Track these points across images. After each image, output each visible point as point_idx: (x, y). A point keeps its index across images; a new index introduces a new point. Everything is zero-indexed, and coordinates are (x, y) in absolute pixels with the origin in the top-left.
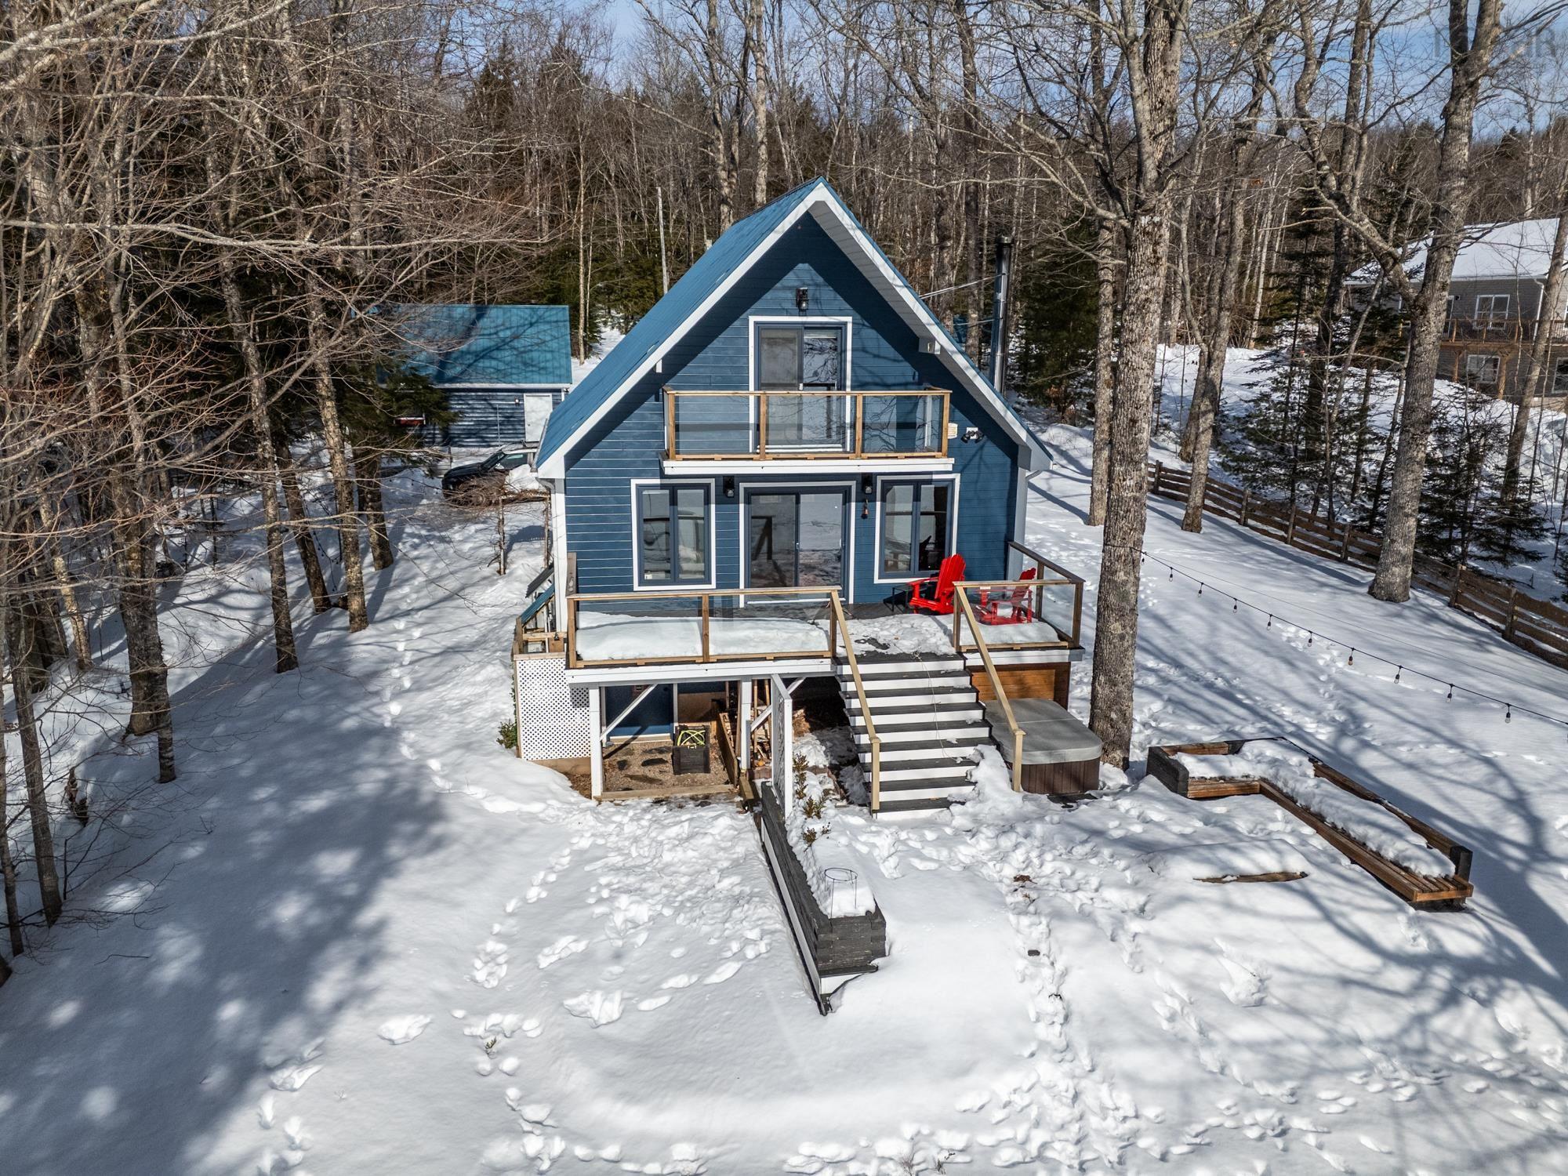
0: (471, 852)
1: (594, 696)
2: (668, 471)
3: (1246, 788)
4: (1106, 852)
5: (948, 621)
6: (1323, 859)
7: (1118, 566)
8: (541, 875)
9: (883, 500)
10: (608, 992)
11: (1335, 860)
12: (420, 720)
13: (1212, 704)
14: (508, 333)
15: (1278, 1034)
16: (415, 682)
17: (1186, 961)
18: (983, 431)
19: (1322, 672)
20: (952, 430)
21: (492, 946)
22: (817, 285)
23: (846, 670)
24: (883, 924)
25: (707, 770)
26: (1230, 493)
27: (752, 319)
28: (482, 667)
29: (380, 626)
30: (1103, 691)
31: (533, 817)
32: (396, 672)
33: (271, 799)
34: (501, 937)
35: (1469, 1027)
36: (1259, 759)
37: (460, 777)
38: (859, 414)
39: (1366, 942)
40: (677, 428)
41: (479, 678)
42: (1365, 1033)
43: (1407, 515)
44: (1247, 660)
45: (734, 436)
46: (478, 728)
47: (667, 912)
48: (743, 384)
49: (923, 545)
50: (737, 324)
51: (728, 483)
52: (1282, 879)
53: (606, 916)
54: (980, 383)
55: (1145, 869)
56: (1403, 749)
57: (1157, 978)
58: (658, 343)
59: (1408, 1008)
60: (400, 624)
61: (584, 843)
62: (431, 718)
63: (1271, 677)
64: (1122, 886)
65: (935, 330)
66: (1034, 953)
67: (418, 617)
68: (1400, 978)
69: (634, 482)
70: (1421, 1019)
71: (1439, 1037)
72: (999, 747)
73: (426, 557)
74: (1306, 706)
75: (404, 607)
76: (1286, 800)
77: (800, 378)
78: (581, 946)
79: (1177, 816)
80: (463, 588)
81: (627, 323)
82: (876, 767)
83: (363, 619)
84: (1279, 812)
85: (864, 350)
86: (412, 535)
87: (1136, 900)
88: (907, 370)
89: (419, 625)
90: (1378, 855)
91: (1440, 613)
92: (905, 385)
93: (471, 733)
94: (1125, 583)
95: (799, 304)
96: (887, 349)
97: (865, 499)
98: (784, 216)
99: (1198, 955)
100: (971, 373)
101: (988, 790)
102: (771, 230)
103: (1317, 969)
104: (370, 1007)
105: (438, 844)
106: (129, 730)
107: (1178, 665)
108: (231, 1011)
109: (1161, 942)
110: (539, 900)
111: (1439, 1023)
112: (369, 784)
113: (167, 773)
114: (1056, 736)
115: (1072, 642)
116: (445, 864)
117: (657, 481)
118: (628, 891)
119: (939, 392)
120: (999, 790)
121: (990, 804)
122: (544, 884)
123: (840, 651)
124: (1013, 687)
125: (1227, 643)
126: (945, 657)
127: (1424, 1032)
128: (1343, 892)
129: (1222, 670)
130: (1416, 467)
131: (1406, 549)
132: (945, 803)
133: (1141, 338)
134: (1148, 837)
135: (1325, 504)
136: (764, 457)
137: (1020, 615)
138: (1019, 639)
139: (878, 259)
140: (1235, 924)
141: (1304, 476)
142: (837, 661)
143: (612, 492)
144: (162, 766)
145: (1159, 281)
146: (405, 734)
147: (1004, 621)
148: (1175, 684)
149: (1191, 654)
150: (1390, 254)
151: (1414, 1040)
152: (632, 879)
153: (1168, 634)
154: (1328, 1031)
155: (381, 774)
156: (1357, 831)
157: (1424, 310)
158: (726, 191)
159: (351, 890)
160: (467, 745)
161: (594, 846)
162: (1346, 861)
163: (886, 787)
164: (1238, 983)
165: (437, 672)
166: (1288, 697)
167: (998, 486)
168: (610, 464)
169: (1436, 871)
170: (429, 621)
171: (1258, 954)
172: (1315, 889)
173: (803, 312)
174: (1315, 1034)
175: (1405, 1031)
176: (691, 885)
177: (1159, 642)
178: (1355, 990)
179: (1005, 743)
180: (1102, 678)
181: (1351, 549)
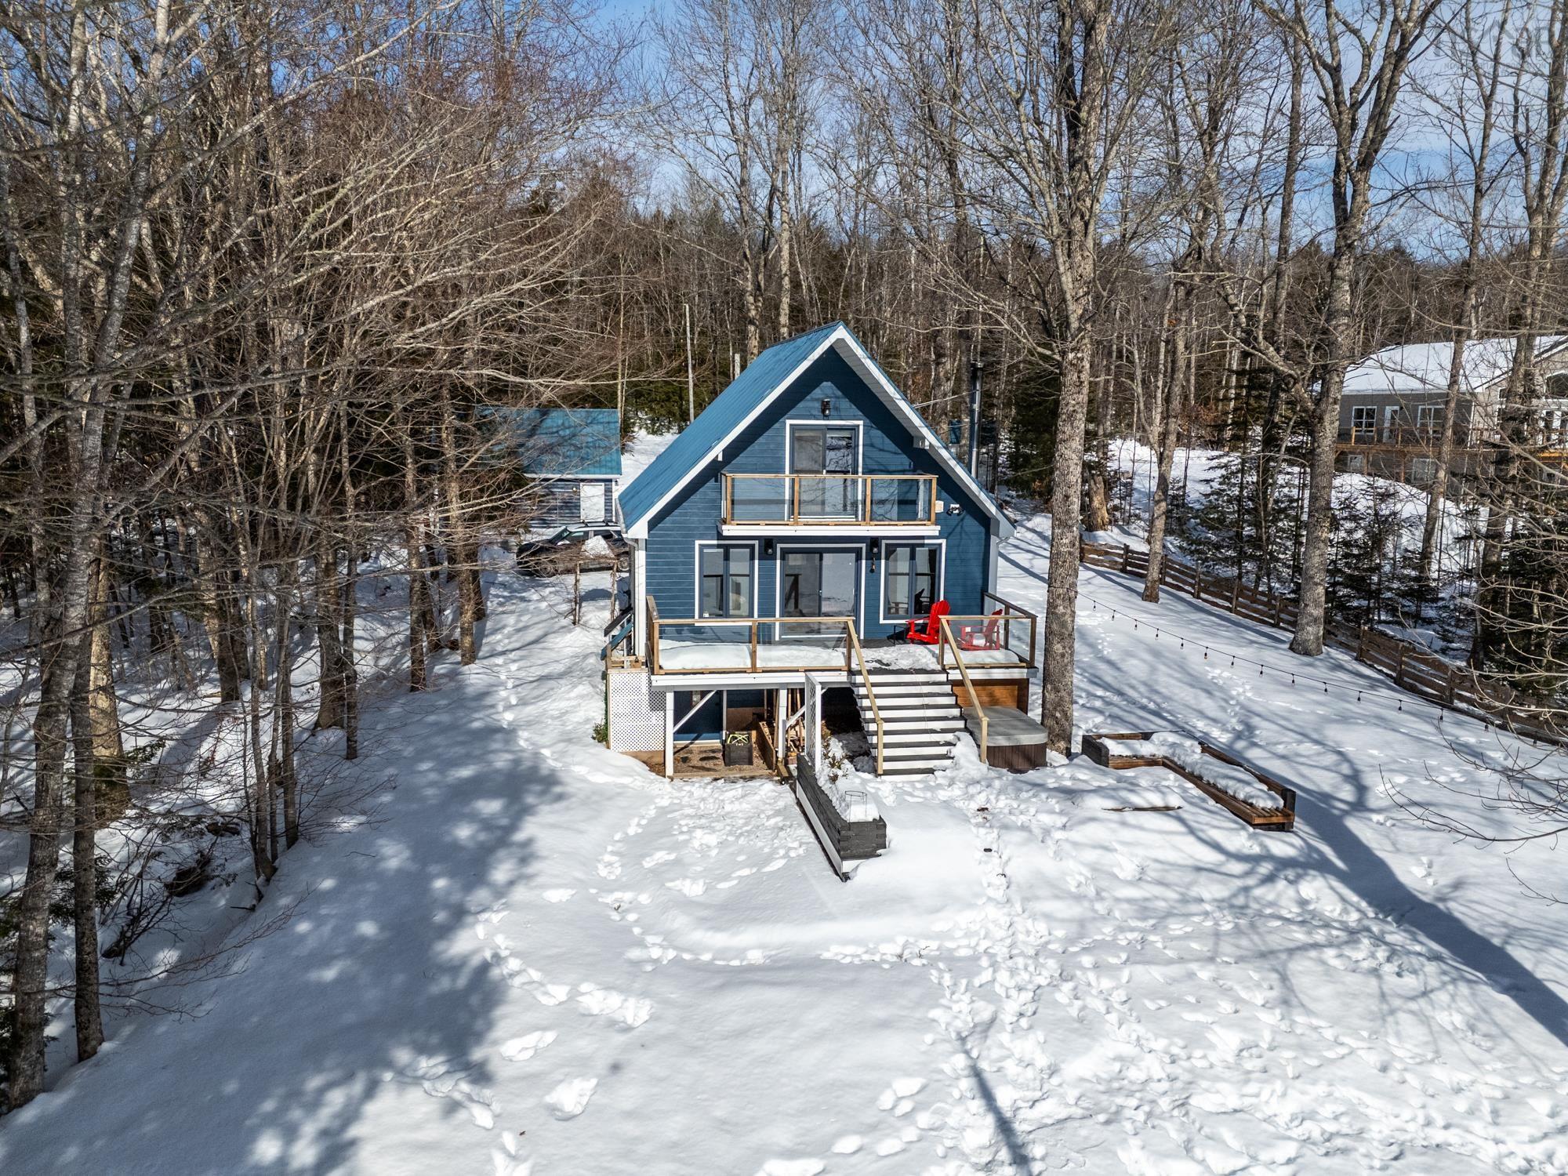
0: (585, 802)
1: (670, 698)
2: (725, 533)
3: (1152, 762)
4: (1044, 795)
5: (936, 648)
6: (1195, 800)
7: (1059, 602)
8: (636, 820)
9: (887, 558)
10: (694, 879)
11: (1204, 800)
12: (529, 724)
13: (1141, 718)
14: (568, 432)
15: (1147, 895)
16: (520, 699)
17: (1091, 855)
18: (963, 507)
19: (1232, 698)
20: (939, 506)
21: (607, 858)
22: (837, 397)
23: (859, 679)
24: (885, 826)
25: (750, 763)
26: (1185, 571)
27: (789, 422)
28: (575, 687)
29: (486, 662)
30: (1050, 696)
31: (624, 786)
32: (503, 694)
33: (431, 770)
34: (613, 853)
35: (1279, 895)
36: (1163, 743)
37: (568, 760)
38: (869, 492)
39: (1217, 847)
40: (733, 502)
41: (572, 695)
42: (1206, 896)
43: (1316, 584)
44: (1176, 691)
45: (774, 508)
46: (575, 729)
47: (731, 838)
48: (781, 470)
49: (918, 596)
50: (777, 425)
51: (768, 543)
52: (1165, 810)
53: (687, 841)
54: (960, 471)
55: (1069, 803)
56: (1281, 747)
57: (1070, 865)
58: (720, 439)
59: (1239, 883)
60: (500, 660)
61: (665, 802)
62: (538, 722)
63: (1192, 702)
64: (1052, 812)
65: (925, 431)
66: (988, 850)
67: (512, 656)
68: (1237, 868)
69: (697, 543)
70: (1246, 890)
71: (1257, 900)
72: (972, 734)
73: (512, 612)
74: (1215, 720)
75: (500, 649)
76: (1179, 769)
77: (824, 466)
78: (672, 857)
79: (1097, 777)
80: (546, 635)
81: (653, 424)
82: (880, 746)
83: (471, 656)
84: (1172, 775)
85: (872, 445)
86: (497, 596)
87: (1061, 821)
88: (904, 461)
89: (514, 661)
90: (1234, 798)
91: (1347, 665)
92: (903, 472)
93: (570, 732)
94: (1064, 614)
95: (823, 411)
96: (891, 446)
97: (873, 557)
98: (814, 349)
99: (1099, 852)
100: (953, 463)
101: (962, 761)
102: (805, 358)
103: (1181, 862)
104: (533, 884)
105: (560, 797)
106: (317, 724)
107: (1120, 693)
108: (440, 884)
109: (1075, 844)
110: (637, 834)
111: (1258, 892)
112: (501, 761)
113: (351, 754)
114: (1015, 727)
115: (1030, 665)
116: (568, 809)
117: (715, 542)
118: (702, 827)
119: (928, 477)
120: (971, 762)
121: (963, 771)
122: (639, 825)
123: (854, 666)
124: (986, 699)
125: (1162, 679)
126: (933, 672)
127: (1247, 897)
128: (1205, 817)
129: (1155, 697)
130: (1322, 545)
131: (1318, 612)
132: (931, 771)
133: (1071, 438)
134: (1075, 787)
135: (1265, 580)
136: (796, 523)
137: (991, 645)
138: (988, 660)
139: (883, 380)
140: (1127, 834)
141: (1252, 558)
142: (851, 673)
143: (680, 550)
144: (349, 747)
145: (1083, 397)
146: (520, 733)
147: (977, 648)
148: (1116, 706)
149: (1133, 687)
150: (1291, 376)
151: (1240, 900)
152: (703, 821)
153: (1116, 674)
154: (1182, 894)
155: (509, 756)
156: (1222, 783)
157: (1321, 419)
158: (753, 313)
159: (504, 822)
160: (569, 739)
161: (672, 804)
162: (1212, 802)
163: (887, 759)
164: (1127, 868)
165: (536, 693)
166: (1202, 714)
167: (975, 549)
168: (680, 528)
169: (1269, 804)
170: (522, 658)
171: (1141, 852)
172: (1185, 816)
173: (826, 417)
174: (1172, 895)
175: (1234, 895)
176: (746, 824)
177: (1109, 679)
178: (1204, 874)
179: (976, 731)
180: (1049, 687)
181: (1283, 616)
